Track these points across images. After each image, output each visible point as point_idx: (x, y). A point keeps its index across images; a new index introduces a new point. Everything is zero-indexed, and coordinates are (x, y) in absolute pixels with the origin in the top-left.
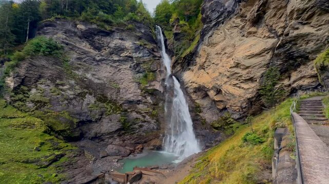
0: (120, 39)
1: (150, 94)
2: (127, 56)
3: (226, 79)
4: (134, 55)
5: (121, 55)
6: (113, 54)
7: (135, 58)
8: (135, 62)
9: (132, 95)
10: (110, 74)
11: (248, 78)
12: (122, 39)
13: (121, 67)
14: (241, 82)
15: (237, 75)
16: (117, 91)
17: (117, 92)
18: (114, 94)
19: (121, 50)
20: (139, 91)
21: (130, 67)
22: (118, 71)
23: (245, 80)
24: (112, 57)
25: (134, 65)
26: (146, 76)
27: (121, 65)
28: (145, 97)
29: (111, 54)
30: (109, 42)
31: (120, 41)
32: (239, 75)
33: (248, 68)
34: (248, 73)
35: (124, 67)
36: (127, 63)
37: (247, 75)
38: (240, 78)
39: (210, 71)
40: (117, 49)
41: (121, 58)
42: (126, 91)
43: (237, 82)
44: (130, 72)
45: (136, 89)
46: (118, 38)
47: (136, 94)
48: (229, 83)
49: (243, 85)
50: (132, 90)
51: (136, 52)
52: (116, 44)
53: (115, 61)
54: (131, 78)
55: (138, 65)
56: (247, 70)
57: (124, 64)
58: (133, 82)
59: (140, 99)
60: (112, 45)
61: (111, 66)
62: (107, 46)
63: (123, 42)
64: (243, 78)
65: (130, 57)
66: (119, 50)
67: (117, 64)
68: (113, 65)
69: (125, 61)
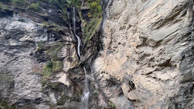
0: (19, 20)
1: (54, 89)
2: (27, 41)
3: (136, 66)
4: (37, 39)
5: (20, 40)
6: (9, 38)
7: (37, 42)
8: (38, 47)
9: (29, 91)
10: (3, 64)
11: (162, 62)
12: (22, 21)
13: (19, 55)
14: (156, 70)
15: (147, 58)
16: (9, 86)
17: (10, 88)
18: (6, 90)
19: (19, 34)
20: (40, 85)
21: (31, 55)
22: (15, 59)
23: (160, 65)
24: (8, 43)
25: (36, 52)
26: (50, 66)
27: (19, 53)
28: (47, 93)
29: (7, 38)
30: (6, 25)
31: (20, 23)
32: (149, 58)
33: (158, 44)
34: (161, 54)
35: (23, 54)
36: (27, 49)
37: (160, 57)
38: (153, 64)
39: (118, 55)
40: (15, 32)
41: (20, 44)
42: (22, 86)
43: (151, 69)
44: (29, 61)
45: (36, 82)
46: (17, 19)
47: (35, 89)
48: (140, 72)
49: (159, 75)
50: (30, 85)
51: (39, 36)
52: (14, 27)
53: (11, 48)
54: (30, 68)
55: (41, 51)
56: (159, 48)
57: (23, 51)
58: (32, 74)
59: (40, 96)
60: (9, 28)
61: (6, 53)
62: (3, 29)
63: (23, 24)
64: (156, 63)
65: (30, 42)
66: (18, 33)
67: (15, 50)
68: (9, 52)
69: (26, 47)
